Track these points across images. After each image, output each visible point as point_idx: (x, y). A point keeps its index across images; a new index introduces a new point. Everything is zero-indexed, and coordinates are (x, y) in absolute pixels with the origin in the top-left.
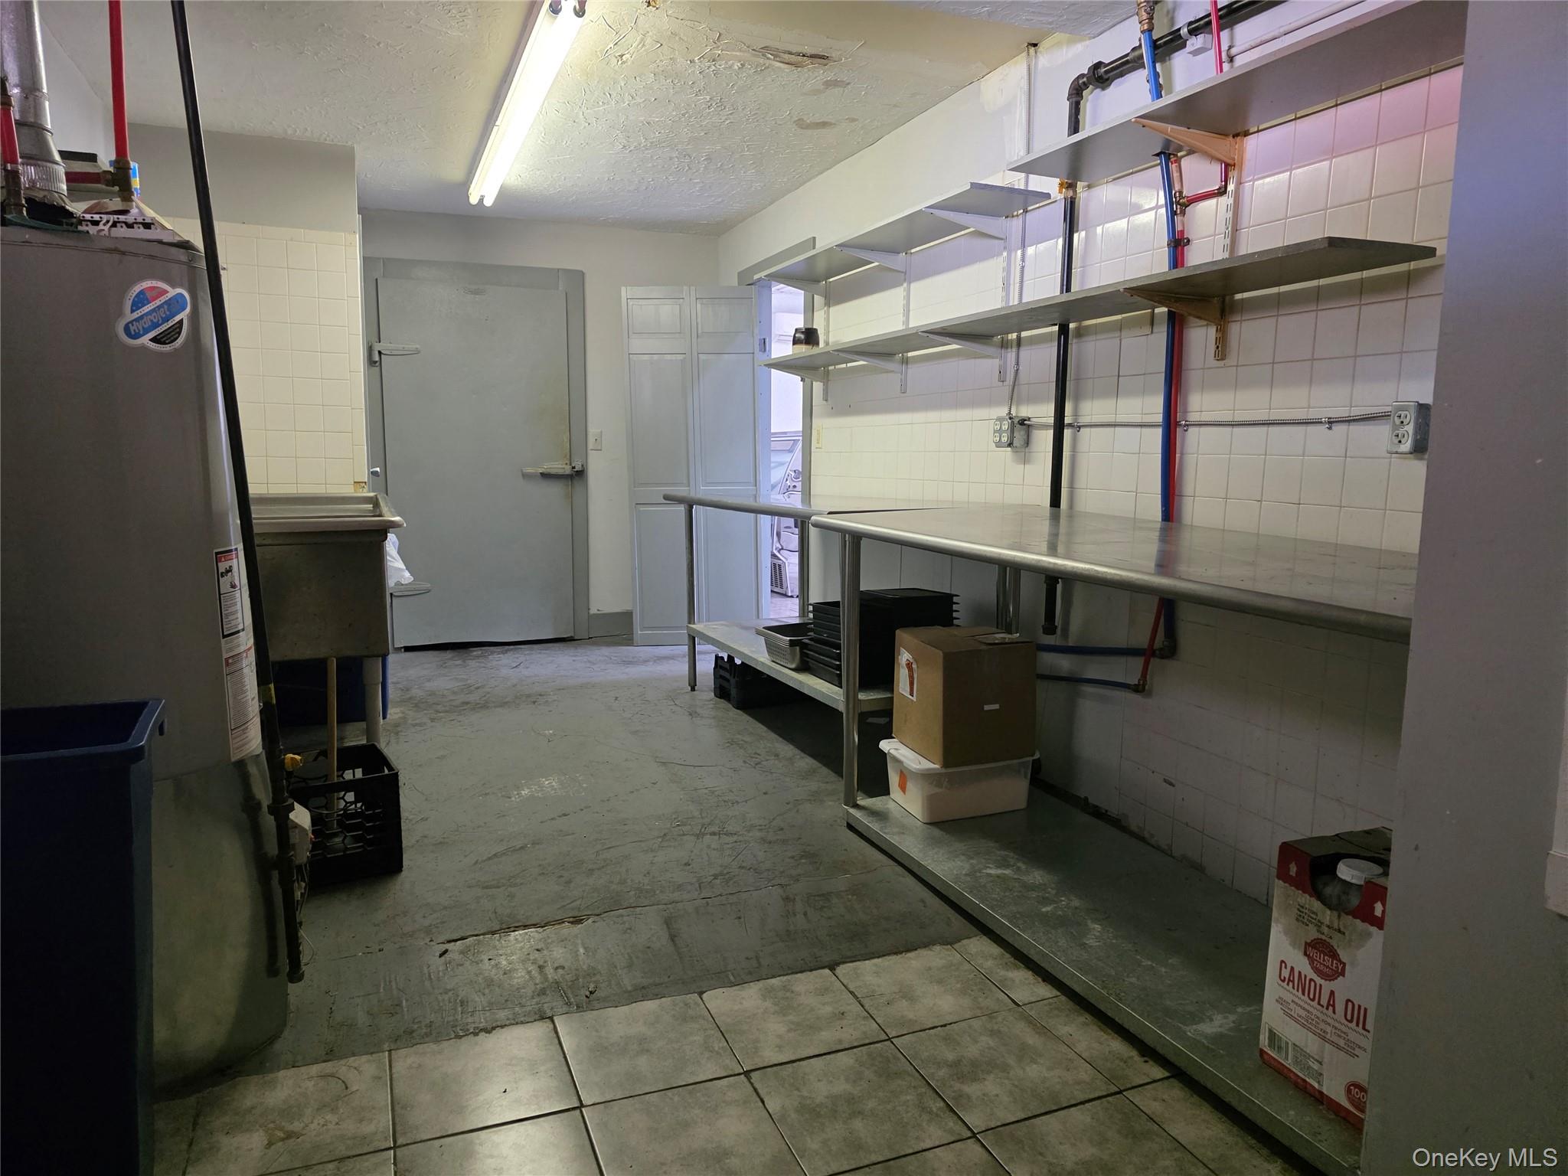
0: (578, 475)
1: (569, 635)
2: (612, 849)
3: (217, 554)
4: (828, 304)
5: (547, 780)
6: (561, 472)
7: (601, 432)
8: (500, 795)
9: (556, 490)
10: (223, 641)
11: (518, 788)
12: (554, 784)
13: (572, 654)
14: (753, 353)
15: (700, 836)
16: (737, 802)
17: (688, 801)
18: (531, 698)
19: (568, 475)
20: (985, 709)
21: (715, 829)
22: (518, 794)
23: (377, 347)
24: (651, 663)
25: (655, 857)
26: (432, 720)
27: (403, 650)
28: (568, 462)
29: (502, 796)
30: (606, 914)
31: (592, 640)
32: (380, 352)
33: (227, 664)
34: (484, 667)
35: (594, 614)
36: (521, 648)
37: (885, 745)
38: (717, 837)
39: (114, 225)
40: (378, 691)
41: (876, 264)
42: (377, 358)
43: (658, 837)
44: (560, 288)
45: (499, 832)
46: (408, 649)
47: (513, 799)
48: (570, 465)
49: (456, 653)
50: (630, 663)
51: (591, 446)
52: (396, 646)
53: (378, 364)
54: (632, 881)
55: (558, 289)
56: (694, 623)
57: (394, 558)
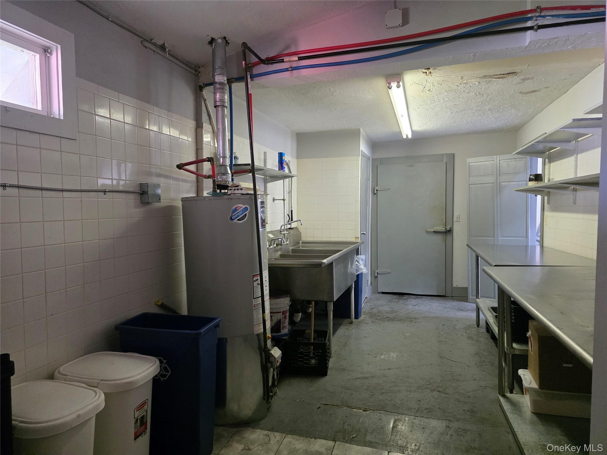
0: (449, 232)
1: (443, 295)
2: (396, 387)
3: (253, 275)
4: (550, 162)
5: (393, 354)
6: (441, 230)
7: (460, 215)
8: (374, 356)
9: (439, 237)
10: (253, 300)
11: (381, 354)
12: (394, 356)
13: (441, 303)
14: (527, 181)
15: (432, 391)
16: (459, 381)
17: (439, 375)
18: (411, 319)
19: (444, 232)
20: (564, 366)
21: (441, 389)
22: (379, 357)
23: (376, 188)
24: (470, 311)
25: (409, 394)
26: (372, 322)
27: (381, 293)
28: (445, 227)
29: (374, 357)
30: (376, 411)
31: (453, 298)
32: (377, 190)
33: (254, 306)
34: (404, 304)
35: (454, 287)
36: (423, 298)
37: (521, 372)
38: (439, 393)
39: (235, 190)
40: (331, 313)
41: (559, 148)
42: (376, 192)
43: (416, 387)
44: (444, 161)
45: (364, 370)
46: (383, 293)
47: (377, 358)
48: (445, 228)
49: (397, 297)
50: (462, 310)
51: (455, 220)
52: (378, 291)
53: (376, 194)
54: (394, 401)
55: (443, 161)
56: (479, 299)
57: (360, 265)
